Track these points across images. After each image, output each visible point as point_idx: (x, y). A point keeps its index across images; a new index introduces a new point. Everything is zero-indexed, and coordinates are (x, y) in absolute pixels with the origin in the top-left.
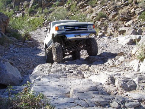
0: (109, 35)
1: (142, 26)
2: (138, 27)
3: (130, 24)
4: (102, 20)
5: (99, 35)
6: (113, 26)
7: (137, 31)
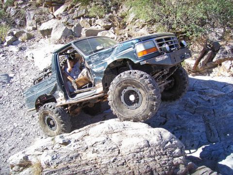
0: (27, 38)
1: (82, 18)
2: (74, 19)
3: (61, 14)
4: (18, 5)
5: (7, 40)
6: (34, 19)
7: (73, 29)
